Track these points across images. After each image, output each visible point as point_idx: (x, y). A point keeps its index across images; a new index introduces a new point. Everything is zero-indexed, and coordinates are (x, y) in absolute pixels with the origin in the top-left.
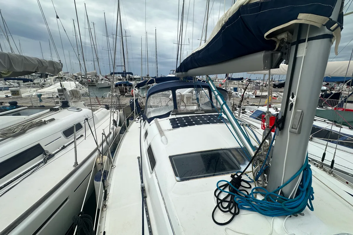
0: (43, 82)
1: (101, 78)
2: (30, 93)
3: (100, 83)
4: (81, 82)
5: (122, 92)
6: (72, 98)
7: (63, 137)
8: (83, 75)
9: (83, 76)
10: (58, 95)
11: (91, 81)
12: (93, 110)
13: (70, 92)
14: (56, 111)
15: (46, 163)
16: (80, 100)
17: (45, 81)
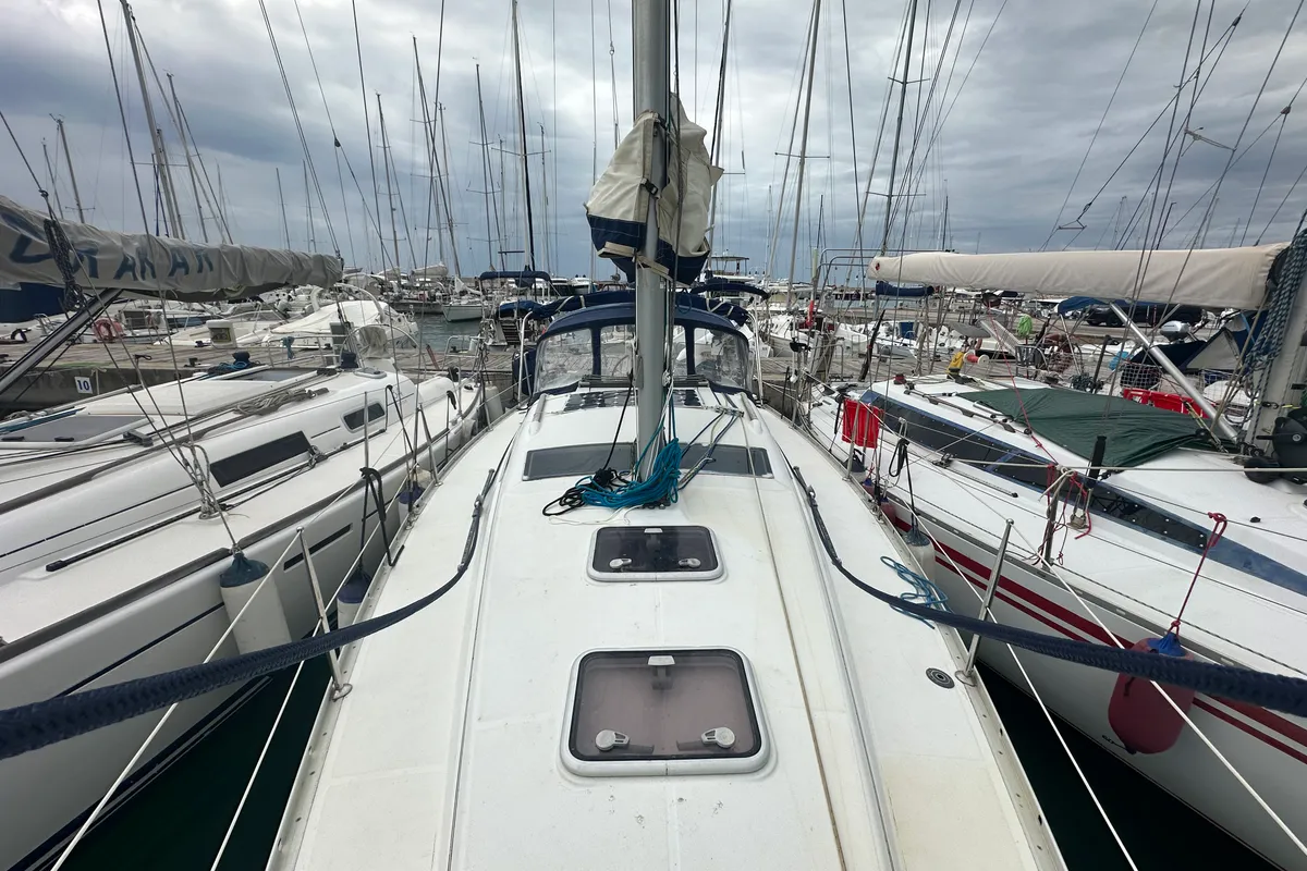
0: (286, 301)
1: (459, 286)
2: (255, 334)
3: (456, 304)
4: (397, 304)
5: (511, 334)
6: (366, 350)
7: (344, 428)
8: (404, 278)
9: (404, 282)
10: (330, 341)
11: (427, 296)
12: (417, 382)
13: (360, 333)
14: (329, 375)
15: (313, 467)
16: (385, 355)
17: (290, 297)
